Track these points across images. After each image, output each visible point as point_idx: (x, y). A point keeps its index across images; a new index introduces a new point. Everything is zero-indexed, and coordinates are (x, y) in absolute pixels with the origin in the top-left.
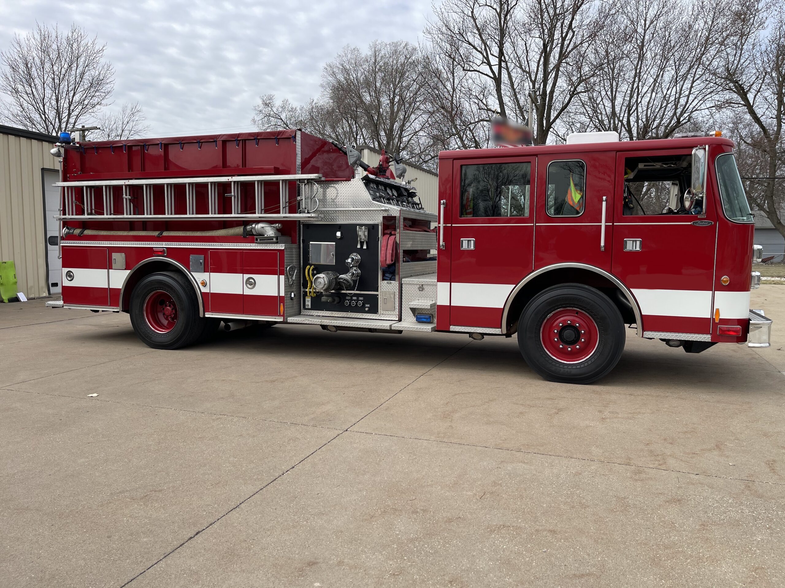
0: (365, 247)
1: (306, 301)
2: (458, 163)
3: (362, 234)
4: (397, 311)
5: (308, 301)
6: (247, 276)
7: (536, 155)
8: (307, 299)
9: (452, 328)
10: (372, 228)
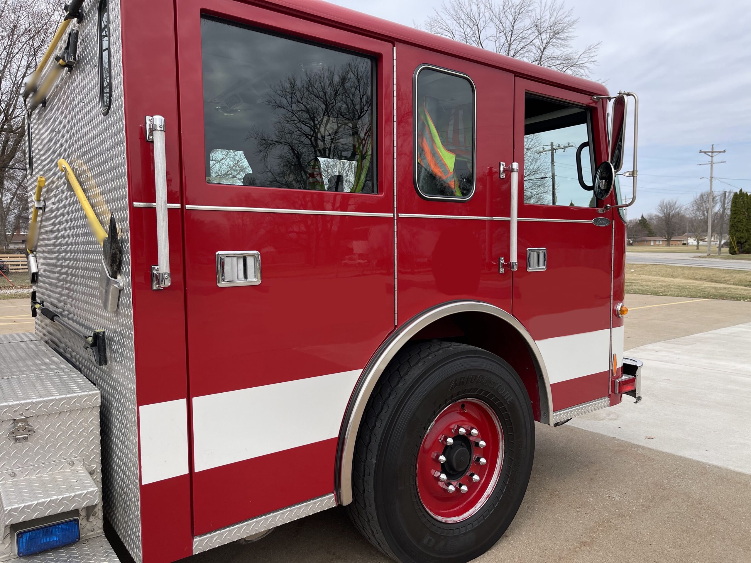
7: (392, 40)
9: (201, 545)
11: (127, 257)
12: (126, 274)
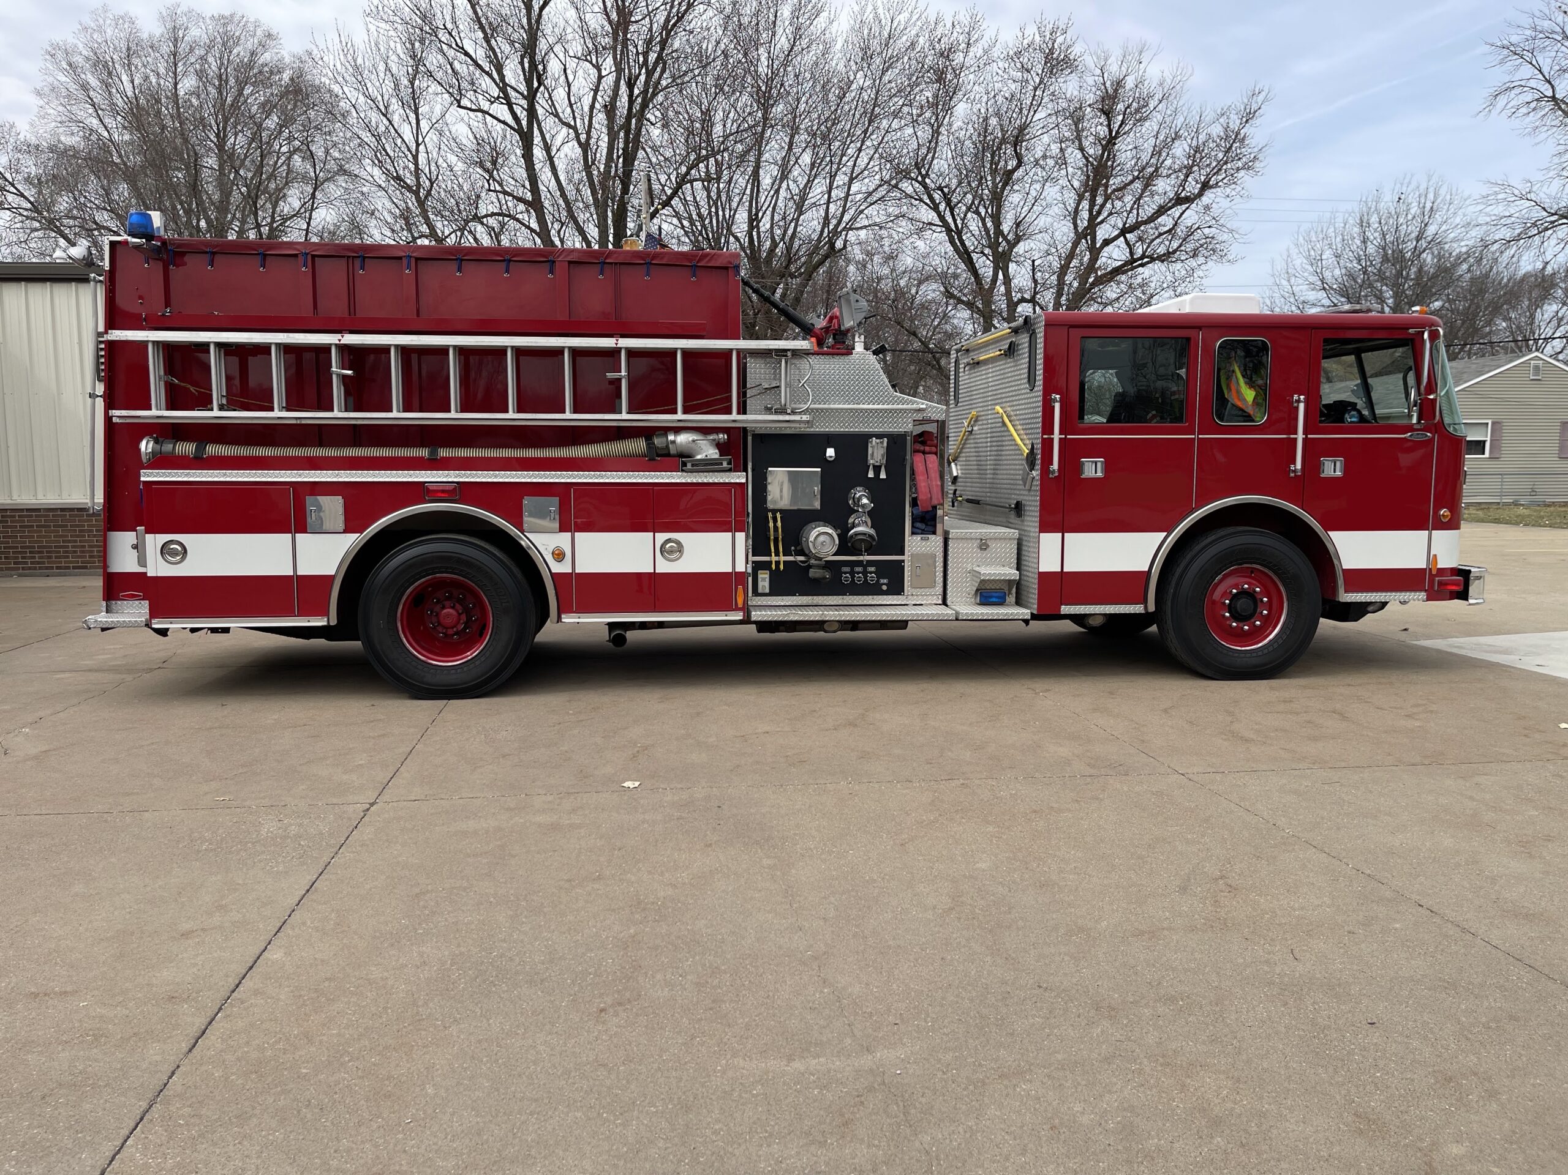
0: (883, 476)
1: (760, 580)
2: (1076, 333)
3: (877, 452)
4: (939, 589)
5: (764, 580)
6: (661, 537)
7: (1200, 328)
8: (760, 576)
9: (1065, 609)
10: (896, 442)
11: (1039, 462)
12: (1037, 470)
